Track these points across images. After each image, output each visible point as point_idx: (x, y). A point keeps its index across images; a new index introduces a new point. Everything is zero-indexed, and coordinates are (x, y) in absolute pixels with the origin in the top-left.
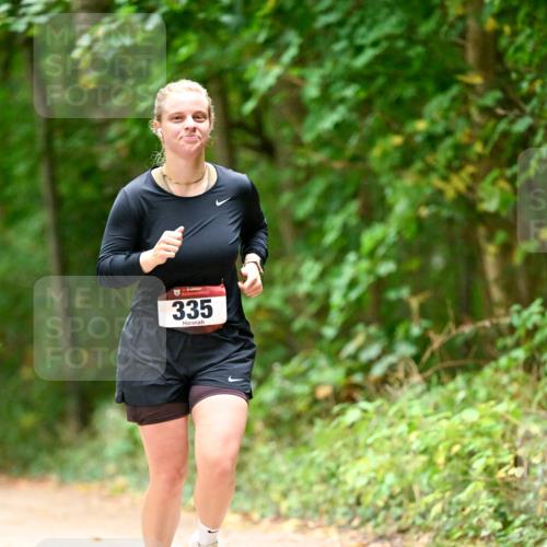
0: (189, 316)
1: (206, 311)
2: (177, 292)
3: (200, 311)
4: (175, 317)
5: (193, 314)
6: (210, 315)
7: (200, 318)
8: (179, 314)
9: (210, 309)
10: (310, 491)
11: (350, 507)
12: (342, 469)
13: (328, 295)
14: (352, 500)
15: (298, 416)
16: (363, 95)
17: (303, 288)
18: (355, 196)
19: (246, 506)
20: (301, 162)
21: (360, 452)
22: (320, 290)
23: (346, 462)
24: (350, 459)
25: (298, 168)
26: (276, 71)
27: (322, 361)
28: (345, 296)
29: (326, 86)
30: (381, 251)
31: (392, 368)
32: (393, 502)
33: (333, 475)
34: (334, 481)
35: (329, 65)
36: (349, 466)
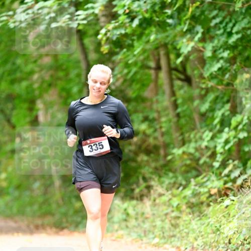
0: (95, 150)
1: (101, 147)
2: (88, 142)
3: (99, 147)
4: (90, 151)
5: (96, 149)
6: (103, 148)
7: (99, 150)
8: (91, 150)
9: (102, 145)
10: (207, 237)
11: (226, 244)
12: (222, 227)
13: (215, 147)
14: (227, 241)
15: (202, 203)
16: (232, 55)
17: (204, 144)
18: (228, 101)
19: (178, 244)
20: (204, 86)
21: (231, 219)
22: (212, 145)
23: (224, 224)
24: (226, 223)
25: (202, 89)
26: (192, 44)
27: (213, 178)
28: (224, 147)
29: (214, 51)
30: (240, 127)
31: (245, 180)
32: (245, 242)
33: (218, 230)
34: (218, 233)
35: (216, 41)
36: (225, 225)
